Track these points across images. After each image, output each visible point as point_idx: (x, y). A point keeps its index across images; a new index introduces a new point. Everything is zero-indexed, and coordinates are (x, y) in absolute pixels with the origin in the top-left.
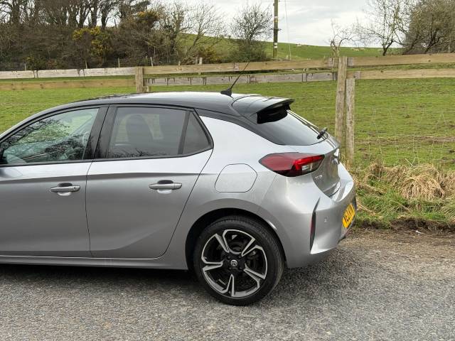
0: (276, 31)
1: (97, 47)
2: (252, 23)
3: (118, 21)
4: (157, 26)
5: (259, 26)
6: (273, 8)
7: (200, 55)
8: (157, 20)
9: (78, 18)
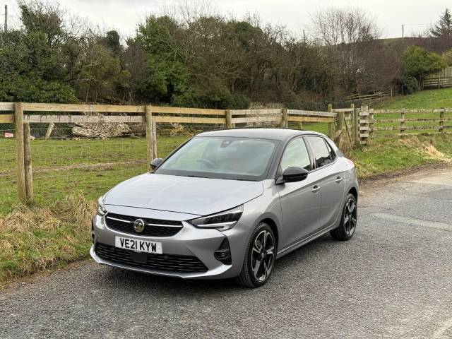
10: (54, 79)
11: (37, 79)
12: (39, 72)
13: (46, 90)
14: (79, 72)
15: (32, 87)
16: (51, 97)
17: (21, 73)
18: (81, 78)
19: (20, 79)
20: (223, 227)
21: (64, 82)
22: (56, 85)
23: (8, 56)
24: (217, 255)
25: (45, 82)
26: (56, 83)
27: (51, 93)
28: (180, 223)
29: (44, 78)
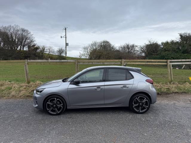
0: (66, 53)
1: (22, 55)
2: (61, 51)
3: (27, 49)
4: (38, 51)
5: (62, 52)
6: (65, 49)
7: (50, 57)
8: (38, 49)
9: (16, 48)
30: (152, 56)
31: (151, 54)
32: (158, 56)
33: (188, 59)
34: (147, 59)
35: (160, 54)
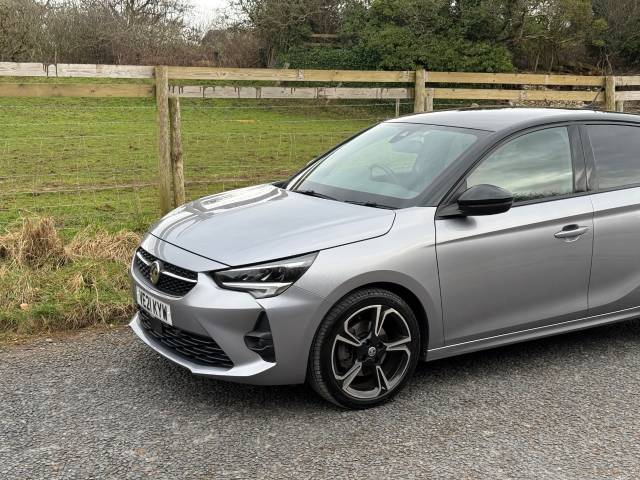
10: (483, 39)
11: (457, 39)
12: (461, 29)
13: (469, 56)
14: (519, 26)
15: (450, 51)
16: (475, 65)
17: (436, 32)
18: (524, 35)
19: (434, 41)
20: (264, 291)
21: (497, 42)
22: (483, 47)
23: (420, 7)
24: (250, 341)
25: (470, 43)
26: (484, 45)
27: (475, 60)
28: (194, 275)
29: (469, 37)
30: (309, 49)
31: (306, 38)
32: (343, 52)
33: (495, 71)
34: (280, 66)
35: (354, 38)
